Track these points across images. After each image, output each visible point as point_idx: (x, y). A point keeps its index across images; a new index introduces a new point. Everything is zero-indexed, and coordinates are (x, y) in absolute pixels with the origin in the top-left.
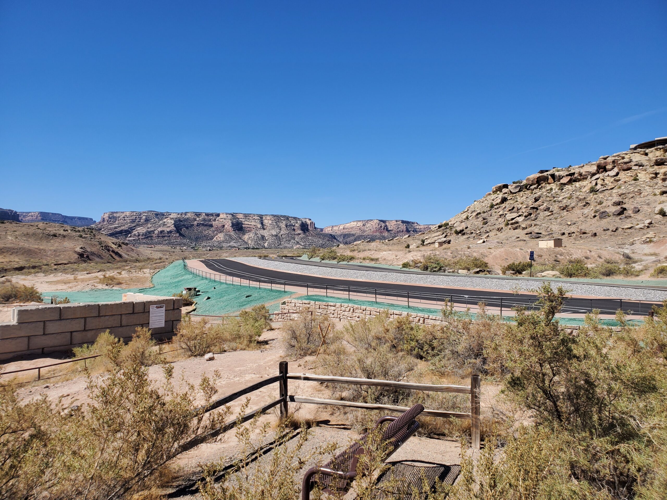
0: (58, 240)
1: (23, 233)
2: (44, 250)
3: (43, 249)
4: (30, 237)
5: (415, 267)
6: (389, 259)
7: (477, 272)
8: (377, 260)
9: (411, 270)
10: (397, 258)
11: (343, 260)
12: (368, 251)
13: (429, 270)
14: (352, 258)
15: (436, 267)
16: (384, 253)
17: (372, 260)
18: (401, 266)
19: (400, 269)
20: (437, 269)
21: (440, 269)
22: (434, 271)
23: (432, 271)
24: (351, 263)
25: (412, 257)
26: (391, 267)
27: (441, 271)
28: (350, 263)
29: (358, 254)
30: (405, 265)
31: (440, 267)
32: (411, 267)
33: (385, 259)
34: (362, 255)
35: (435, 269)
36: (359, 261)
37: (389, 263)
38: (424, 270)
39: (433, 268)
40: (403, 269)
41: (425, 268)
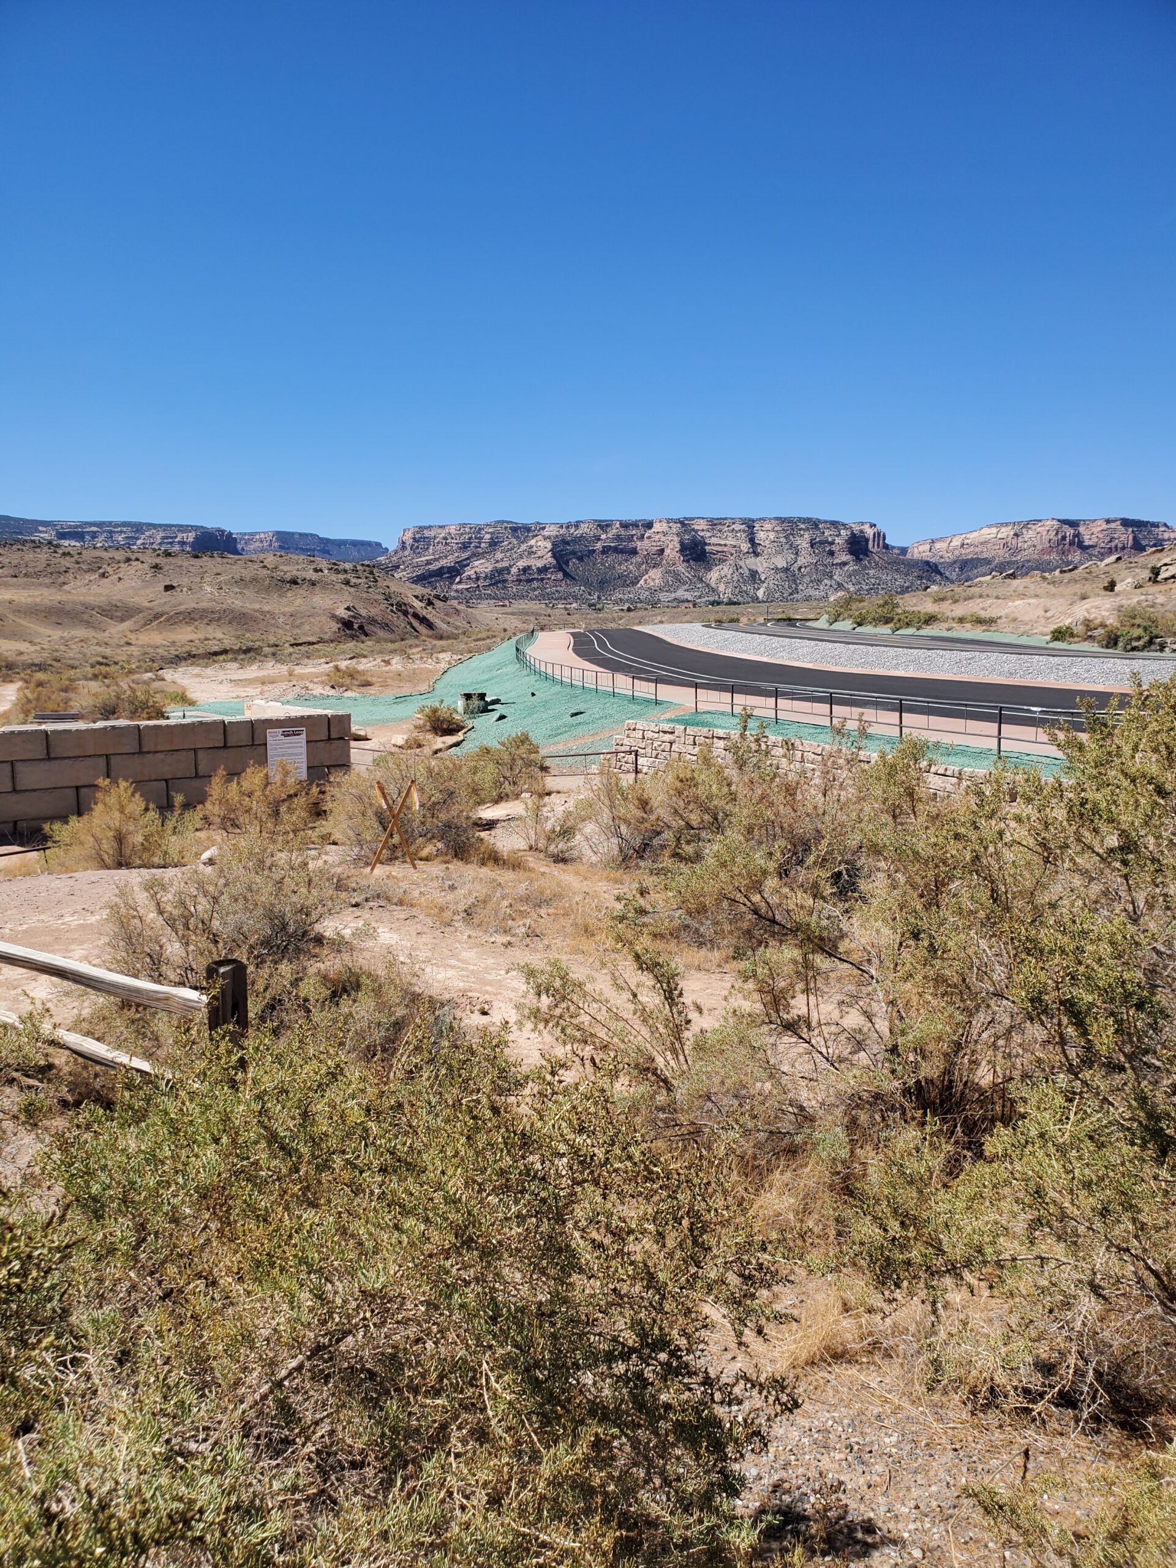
0: (301, 591)
1: (233, 578)
3: (269, 612)
4: (246, 586)
5: (1085, 640)
6: (1027, 618)
8: (991, 621)
9: (1074, 647)
10: (1049, 614)
11: (908, 625)
12: (979, 601)
13: (1121, 644)
14: (930, 620)
15: (1139, 638)
16: (1018, 602)
17: (979, 621)
18: (1048, 638)
19: (1045, 645)
20: (1141, 643)
21: (1151, 642)
22: (1134, 649)
23: (1129, 647)
24: (927, 631)
25: (1088, 611)
26: (1024, 641)
27: (1153, 647)
28: (922, 632)
29: (953, 607)
30: (1059, 635)
31: (1152, 638)
32: (1076, 639)
33: (1015, 620)
34: (959, 610)
35: (1135, 644)
36: (946, 625)
37: (1022, 629)
38: (1107, 647)
39: (1131, 640)
40: (1051, 645)
41: (1112, 641)
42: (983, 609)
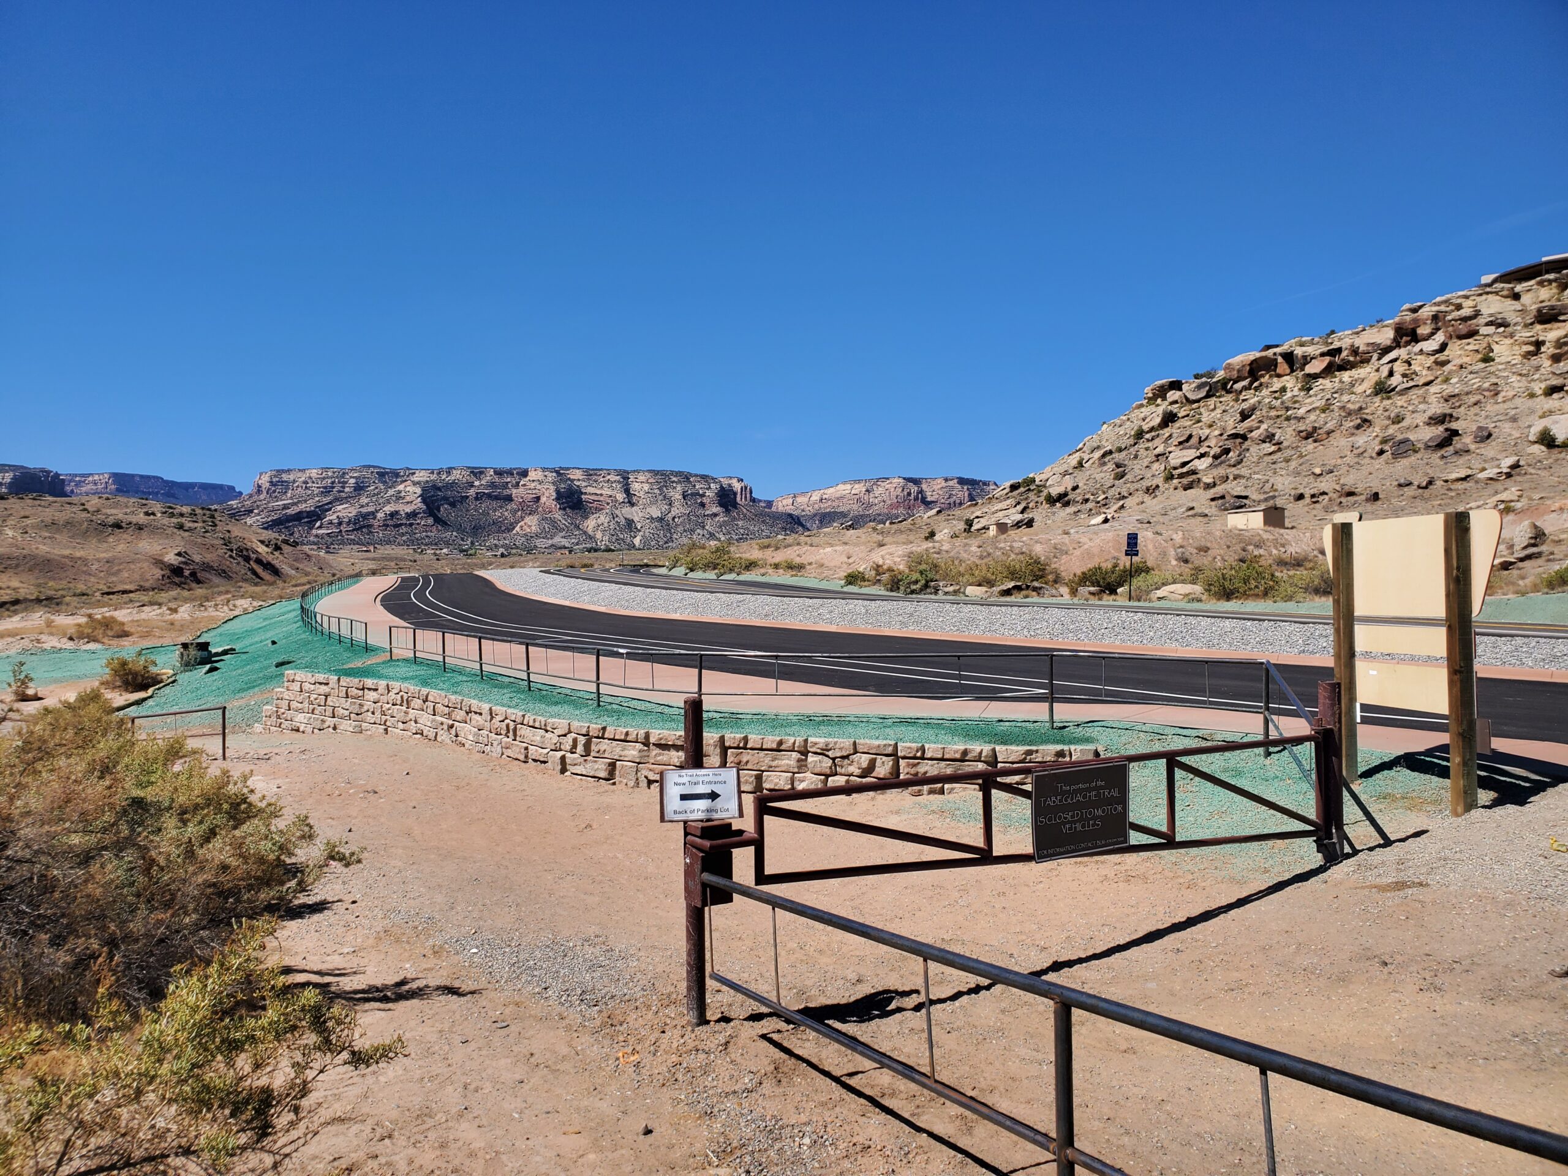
0: (125, 536)
1: (42, 521)
2: (84, 561)
3: (80, 558)
4: (58, 531)
5: (874, 584)
6: (832, 564)
7: (1007, 593)
8: (801, 567)
9: (864, 590)
10: (851, 561)
11: (731, 570)
12: (796, 548)
13: (902, 588)
14: (750, 565)
15: (916, 582)
16: (829, 549)
17: (790, 567)
18: (843, 582)
19: (840, 589)
20: (918, 586)
21: (926, 586)
22: (913, 592)
23: (909, 590)
24: (746, 577)
25: (883, 557)
26: (824, 585)
27: (928, 590)
28: (742, 578)
29: (774, 554)
30: (853, 579)
31: (927, 582)
32: (866, 583)
33: (822, 565)
34: (779, 557)
35: (914, 587)
36: (763, 571)
37: (826, 573)
38: (892, 591)
39: (909, 583)
40: (845, 589)
41: (895, 585)
42: (798, 555)
